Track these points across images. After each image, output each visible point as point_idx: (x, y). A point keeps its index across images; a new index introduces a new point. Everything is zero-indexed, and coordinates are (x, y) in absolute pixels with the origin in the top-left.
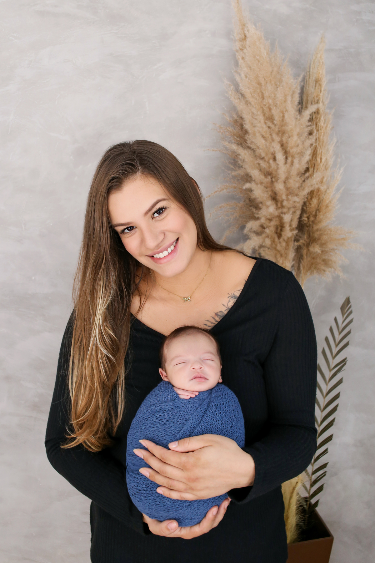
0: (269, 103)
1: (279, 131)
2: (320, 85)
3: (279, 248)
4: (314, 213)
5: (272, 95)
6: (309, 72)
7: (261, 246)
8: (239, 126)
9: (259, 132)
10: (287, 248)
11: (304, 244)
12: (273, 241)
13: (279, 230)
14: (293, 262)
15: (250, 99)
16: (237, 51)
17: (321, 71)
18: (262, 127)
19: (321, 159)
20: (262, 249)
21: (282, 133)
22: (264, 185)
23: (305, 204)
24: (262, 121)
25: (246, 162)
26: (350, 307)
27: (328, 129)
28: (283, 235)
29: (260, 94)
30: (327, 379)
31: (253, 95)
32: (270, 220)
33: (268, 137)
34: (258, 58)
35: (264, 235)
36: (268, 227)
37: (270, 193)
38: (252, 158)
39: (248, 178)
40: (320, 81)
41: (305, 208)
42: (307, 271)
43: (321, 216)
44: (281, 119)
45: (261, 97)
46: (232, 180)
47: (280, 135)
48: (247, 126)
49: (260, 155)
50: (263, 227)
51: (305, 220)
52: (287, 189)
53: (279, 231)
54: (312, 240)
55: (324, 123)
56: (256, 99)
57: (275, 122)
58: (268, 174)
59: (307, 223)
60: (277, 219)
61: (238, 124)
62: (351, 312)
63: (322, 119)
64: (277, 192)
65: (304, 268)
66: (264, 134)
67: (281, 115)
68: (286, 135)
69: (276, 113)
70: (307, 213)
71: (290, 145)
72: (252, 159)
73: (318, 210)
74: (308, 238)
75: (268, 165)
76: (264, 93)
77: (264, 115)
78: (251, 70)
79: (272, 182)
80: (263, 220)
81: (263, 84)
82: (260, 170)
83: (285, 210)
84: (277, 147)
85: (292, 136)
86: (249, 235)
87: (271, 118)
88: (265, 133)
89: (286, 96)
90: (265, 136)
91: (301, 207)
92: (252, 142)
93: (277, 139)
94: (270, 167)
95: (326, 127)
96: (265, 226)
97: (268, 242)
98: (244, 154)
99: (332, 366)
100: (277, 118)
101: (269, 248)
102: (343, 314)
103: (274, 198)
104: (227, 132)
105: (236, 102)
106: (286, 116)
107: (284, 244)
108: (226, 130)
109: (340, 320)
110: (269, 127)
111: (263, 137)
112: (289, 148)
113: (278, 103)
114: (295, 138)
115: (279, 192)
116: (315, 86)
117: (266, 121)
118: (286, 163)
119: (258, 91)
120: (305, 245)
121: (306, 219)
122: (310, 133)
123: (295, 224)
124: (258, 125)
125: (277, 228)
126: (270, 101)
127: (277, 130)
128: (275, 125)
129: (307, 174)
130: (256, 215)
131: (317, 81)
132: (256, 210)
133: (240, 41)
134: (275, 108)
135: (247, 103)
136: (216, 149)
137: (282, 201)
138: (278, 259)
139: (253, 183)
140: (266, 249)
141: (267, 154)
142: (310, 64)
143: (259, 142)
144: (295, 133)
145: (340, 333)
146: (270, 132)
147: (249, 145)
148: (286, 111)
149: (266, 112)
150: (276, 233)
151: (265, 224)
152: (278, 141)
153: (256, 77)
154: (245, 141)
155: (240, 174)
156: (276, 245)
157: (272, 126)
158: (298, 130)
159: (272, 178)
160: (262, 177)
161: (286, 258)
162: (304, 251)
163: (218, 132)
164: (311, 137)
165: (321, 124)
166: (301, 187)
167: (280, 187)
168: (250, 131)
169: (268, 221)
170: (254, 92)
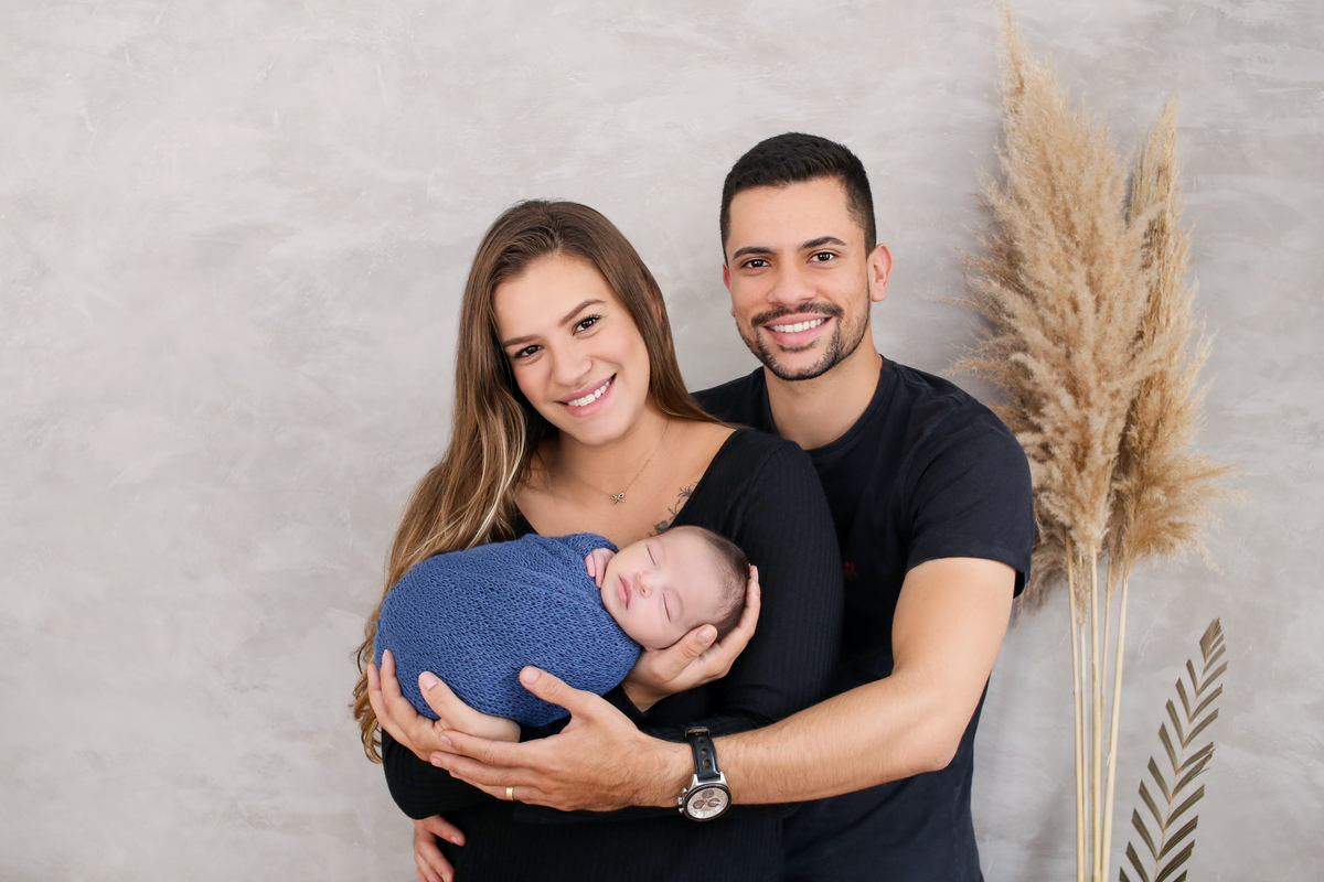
0: (1065, 201)
1: (1084, 256)
2: (1167, 177)
3: (1078, 490)
4: (1152, 424)
5: (1073, 183)
6: (1141, 167)
9: (1045, 255)
10: (1095, 494)
11: (1130, 490)
12: (1068, 477)
15: (1030, 198)
17: (1169, 152)
18: (1051, 245)
19: (1168, 320)
21: (1089, 258)
22: (1051, 360)
23: (1133, 403)
24: (1053, 235)
25: (1016, 316)
26: (1221, 639)
27: (1182, 261)
28: (1088, 465)
29: (1049, 188)
30: (1171, 790)
31: (1033, 189)
32: (1062, 431)
33: (1063, 265)
34: (1046, 114)
35: (1049, 463)
36: (1058, 446)
37: (1063, 377)
38: (1029, 310)
40: (1166, 169)
41: (1133, 413)
42: (1136, 550)
43: (1165, 432)
44: (1088, 232)
45: (1049, 192)
46: (988, 354)
47: (1087, 262)
48: (1021, 246)
49: (1046, 301)
51: (1134, 439)
52: (1101, 367)
53: (1080, 456)
54: (1147, 481)
55: (1175, 248)
56: (1039, 197)
57: (1078, 239)
58: (1057, 338)
59: (1138, 446)
60: (1076, 429)
61: (1004, 255)
62: (1223, 650)
63: (1171, 240)
64: (1078, 374)
65: (1129, 542)
66: (1055, 259)
67: (1090, 223)
68: (1099, 263)
69: (1078, 219)
70: (1138, 424)
71: (1106, 283)
72: (1028, 312)
73: (1161, 419)
75: (1061, 320)
76: (1056, 182)
78: (1031, 141)
79: (1068, 354)
80: (1047, 433)
81: (1054, 166)
82: (1045, 334)
83: (1093, 412)
84: (1079, 284)
85: (1111, 263)
87: (1071, 230)
88: (1056, 257)
89: (1099, 185)
90: (1056, 262)
91: (1125, 412)
92: (1030, 279)
93: (1080, 269)
94: (1065, 324)
95: (1179, 258)
96: (1050, 444)
97: (1057, 475)
98: (1013, 301)
99: (1181, 761)
100: (1082, 232)
101: (1057, 493)
102: (1205, 657)
103: (1074, 388)
107: (1089, 482)
108: (979, 263)
109: (1199, 666)
110: (1065, 247)
111: (1054, 265)
112: (1104, 288)
113: (1084, 199)
114: (1117, 267)
115: (1081, 374)
116: (1158, 181)
117: (1060, 235)
118: (1097, 312)
119: (1045, 181)
120: (1134, 490)
121: (1136, 437)
122: (1146, 266)
123: (1114, 442)
125: (1076, 452)
126: (1068, 198)
127: (1080, 253)
128: (1077, 244)
129: (1140, 344)
130: (1033, 423)
131: (1162, 171)
133: (1011, 95)
134: (1077, 209)
135: (1022, 204)
137: (1088, 394)
139: (1028, 354)
140: (1053, 495)
141: (1060, 299)
142: (1143, 152)
143: (1046, 274)
144: (1116, 258)
145: (1198, 694)
146: (1067, 256)
147: (1025, 285)
149: (1059, 221)
150: (1074, 458)
151: (1050, 439)
152: (1083, 273)
153: (1041, 156)
154: (1015, 277)
155: (1003, 342)
156: (1073, 485)
157: (1072, 246)
158: (1122, 252)
159: (1067, 348)
160: (1048, 344)
162: (1131, 506)
163: (963, 265)
164: (1147, 271)
165: (1170, 250)
166: (1126, 368)
167: (1083, 363)
168: (1027, 257)
169: (1058, 434)
170: (1036, 184)
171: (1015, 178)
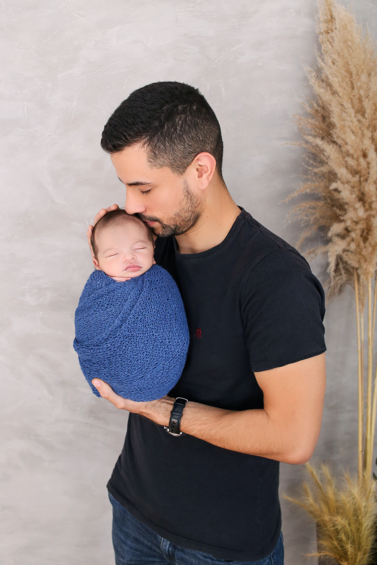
0: (359, 94)
1: (369, 125)
3: (364, 252)
5: (365, 86)
7: (345, 251)
8: (320, 117)
9: (349, 127)
12: (358, 246)
15: (339, 90)
16: (322, 33)
18: (352, 121)
20: (345, 254)
21: (373, 127)
22: (351, 184)
24: (353, 115)
25: (331, 158)
28: (370, 240)
29: (350, 84)
31: (341, 84)
32: (356, 223)
33: (358, 132)
34: (350, 43)
35: (348, 239)
36: (354, 230)
37: (357, 193)
38: (338, 154)
39: (332, 176)
44: (372, 112)
45: (350, 86)
46: (314, 177)
47: (370, 129)
48: (335, 119)
49: (348, 151)
50: (347, 230)
53: (365, 234)
56: (345, 89)
57: (366, 115)
58: (355, 172)
60: (364, 222)
61: (320, 115)
64: (365, 193)
66: (354, 129)
69: (368, 106)
72: (337, 155)
75: (356, 162)
76: (354, 82)
77: (353, 107)
78: (339, 55)
79: (360, 182)
80: (349, 223)
81: (354, 74)
82: (347, 167)
83: (373, 213)
84: (367, 143)
86: (333, 239)
87: (361, 111)
88: (355, 127)
90: (354, 131)
92: (338, 137)
93: (368, 134)
94: (359, 165)
96: (350, 229)
97: (353, 246)
98: (329, 150)
100: (368, 111)
101: (352, 252)
103: (362, 198)
104: (307, 124)
105: (321, 91)
107: (370, 249)
108: (306, 122)
110: (359, 121)
111: (353, 132)
113: (371, 95)
115: (368, 193)
117: (357, 115)
119: (347, 80)
124: (348, 119)
125: (363, 231)
126: (362, 93)
127: (367, 124)
128: (366, 119)
130: (341, 217)
132: (339, 211)
133: (325, 22)
134: (367, 100)
135: (334, 93)
136: (295, 143)
137: (371, 204)
138: (362, 265)
139: (339, 183)
140: (350, 253)
141: (356, 151)
143: (351, 138)
146: (360, 127)
147: (336, 140)
149: (355, 104)
150: (361, 236)
151: (350, 226)
152: (369, 136)
153: (345, 64)
154: (330, 135)
155: (322, 171)
156: (361, 250)
157: (363, 120)
159: (360, 177)
160: (349, 176)
161: (370, 262)
163: (298, 124)
167: (370, 188)
168: (338, 125)
169: (354, 223)
170: (342, 81)
171: (327, 71)
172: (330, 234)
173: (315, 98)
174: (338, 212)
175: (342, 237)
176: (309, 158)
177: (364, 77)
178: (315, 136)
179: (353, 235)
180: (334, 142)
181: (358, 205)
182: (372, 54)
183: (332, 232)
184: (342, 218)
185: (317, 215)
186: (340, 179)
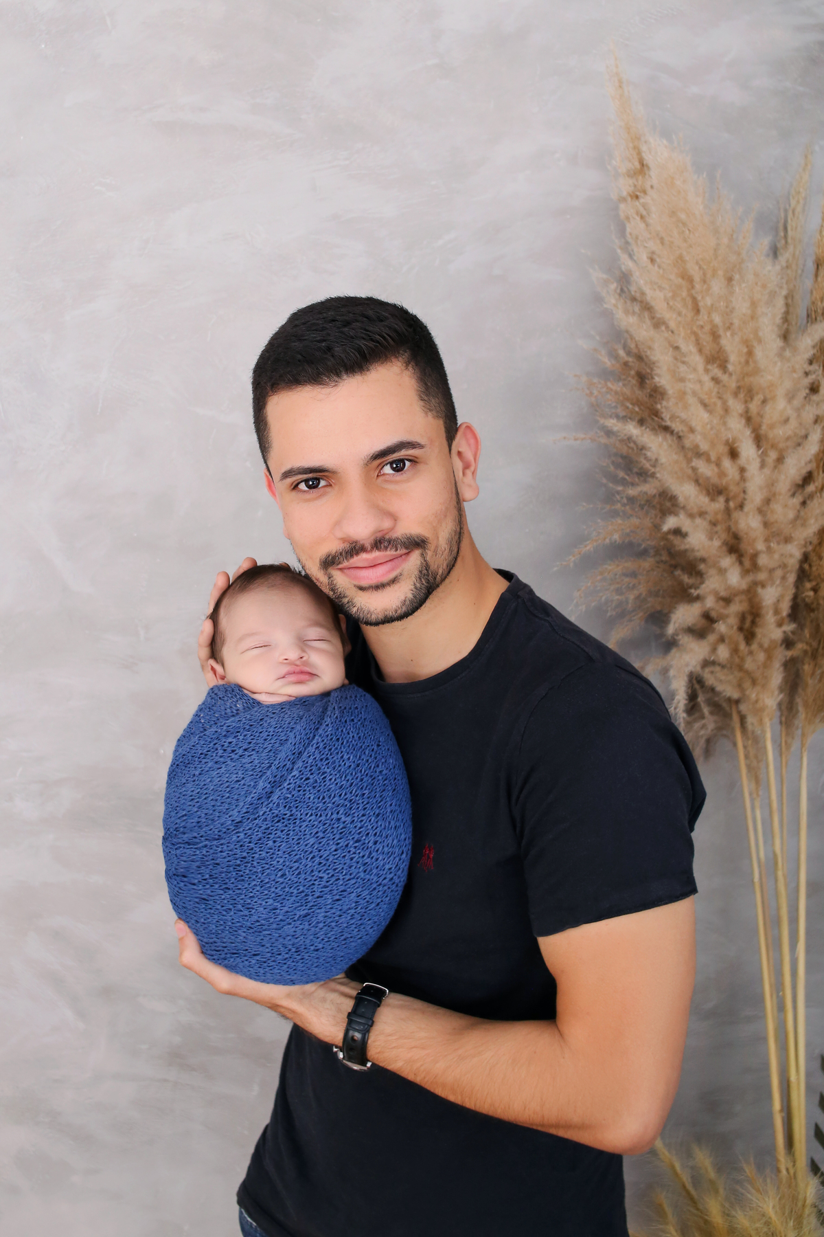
0: (711, 321)
1: (739, 388)
3: (749, 664)
5: (722, 303)
7: (706, 663)
8: (633, 378)
9: (694, 393)
10: (766, 665)
11: (806, 653)
12: (735, 651)
13: (749, 625)
14: (781, 696)
15: (668, 315)
16: (623, 200)
18: (700, 381)
20: (707, 670)
21: (747, 392)
22: (708, 517)
23: (806, 558)
24: (701, 367)
25: (662, 464)
28: (759, 636)
29: (689, 302)
31: (671, 303)
33: (715, 404)
34: (683, 216)
35: (712, 638)
36: (722, 617)
37: (724, 536)
38: (676, 453)
39: (666, 503)
41: (806, 566)
42: (813, 714)
44: (743, 360)
45: (690, 307)
46: (627, 507)
47: (742, 396)
48: (663, 379)
49: (697, 446)
50: (709, 619)
51: (809, 597)
52: (766, 524)
53: (747, 624)
56: (680, 314)
57: (730, 367)
58: (715, 491)
59: (812, 603)
60: (743, 597)
61: (633, 373)
64: (741, 534)
65: (806, 705)
66: (704, 397)
67: (746, 350)
68: (758, 398)
69: (732, 346)
70: (812, 578)
71: (766, 421)
72: (675, 457)
74: (813, 636)
75: (716, 469)
76: (699, 298)
77: (700, 351)
78: (662, 243)
79: (728, 511)
80: (710, 602)
81: (697, 278)
82: (697, 482)
83: (762, 576)
84: (736, 427)
85: (773, 398)
86: (679, 640)
87: (717, 359)
88: (706, 394)
89: (754, 304)
90: (707, 401)
91: (797, 567)
92: (673, 417)
93: (736, 406)
94: (722, 474)
96: (713, 614)
97: (723, 653)
98: (656, 446)
100: (734, 358)
101: (723, 667)
103: (734, 546)
104: (607, 392)
105: (629, 321)
106: (759, 353)
107: (761, 656)
108: (604, 390)
110: (716, 380)
111: (705, 405)
112: (764, 427)
113: (736, 322)
114: (781, 403)
115: (746, 534)
117: (709, 367)
118: (763, 465)
119: (684, 294)
120: (810, 653)
121: (811, 593)
122: (814, 390)
124: (691, 376)
125: (743, 618)
126: (717, 319)
127: (734, 385)
128: (731, 375)
129: (810, 488)
130: (692, 591)
132: (689, 578)
133: (628, 176)
134: (728, 334)
135: (658, 324)
136: (583, 436)
137: (754, 557)
138: (747, 693)
139: (682, 516)
140: (718, 668)
141: (713, 444)
143: (699, 417)
144: (780, 392)
146: (718, 393)
147: (668, 423)
148: (760, 341)
149: (705, 344)
150: (741, 629)
151: (713, 609)
152: (740, 411)
153: (677, 262)
154: (656, 413)
155: (646, 493)
156: (742, 659)
157: (724, 378)
158: (788, 384)
159: (727, 501)
160: (704, 500)
161: (764, 686)
162: (807, 670)
163: (587, 395)
164: (815, 398)
166: (799, 520)
167: (749, 523)
168: (670, 392)
169: (721, 603)
170: (674, 297)
171: (641, 281)
172: (671, 629)
173: (619, 336)
174: (686, 579)
175: (699, 633)
176: (617, 466)
177: (717, 286)
178: (624, 419)
179: (721, 627)
180: (666, 429)
181: (727, 561)
182: (732, 235)
183: (675, 623)
184: (694, 592)
185: (642, 589)
186: (684, 508)
